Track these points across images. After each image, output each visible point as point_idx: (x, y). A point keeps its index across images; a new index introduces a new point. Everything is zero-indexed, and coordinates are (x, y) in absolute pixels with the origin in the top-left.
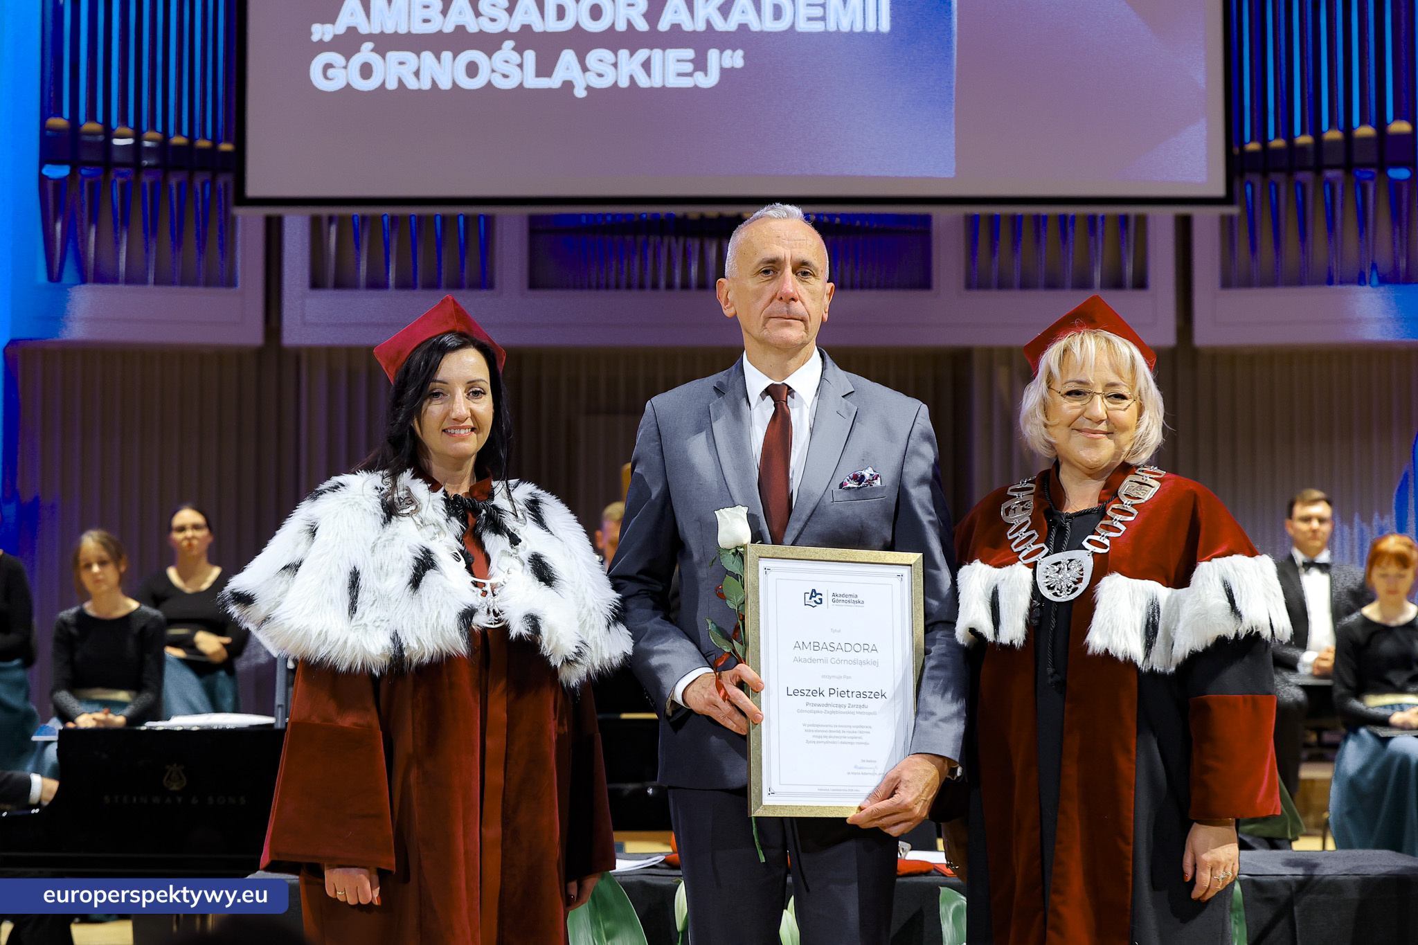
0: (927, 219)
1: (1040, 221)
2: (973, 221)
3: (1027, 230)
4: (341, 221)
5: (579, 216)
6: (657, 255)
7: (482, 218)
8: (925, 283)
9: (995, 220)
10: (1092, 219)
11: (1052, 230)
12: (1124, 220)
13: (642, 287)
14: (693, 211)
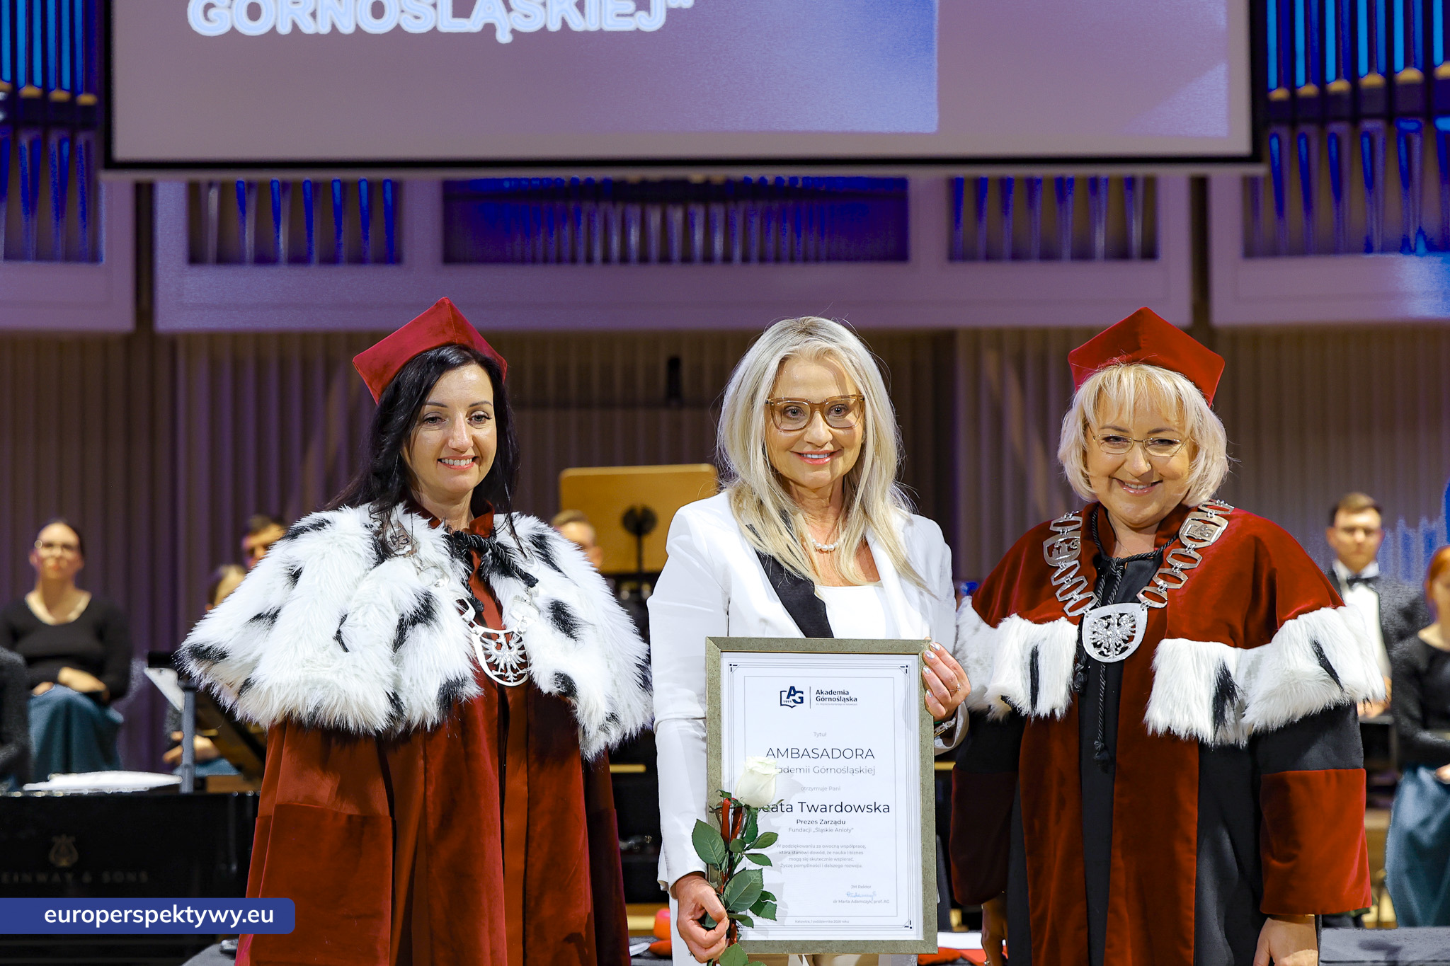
0: (902, 183)
1: (1032, 185)
2: (956, 185)
3: (1018, 197)
4: (223, 187)
5: (501, 181)
6: (590, 222)
7: (388, 184)
8: (900, 254)
9: (981, 184)
10: (1094, 183)
11: (1046, 197)
12: (1130, 182)
13: (574, 260)
14: (633, 175)
